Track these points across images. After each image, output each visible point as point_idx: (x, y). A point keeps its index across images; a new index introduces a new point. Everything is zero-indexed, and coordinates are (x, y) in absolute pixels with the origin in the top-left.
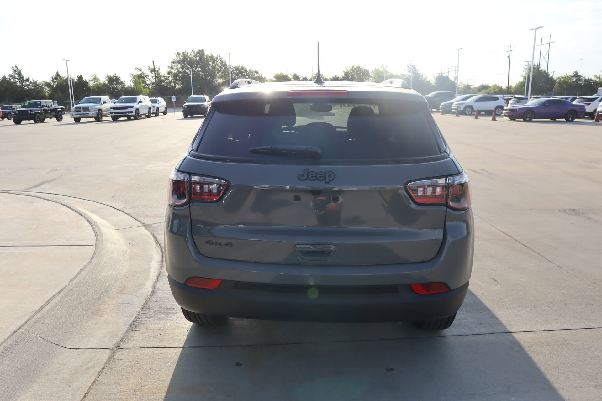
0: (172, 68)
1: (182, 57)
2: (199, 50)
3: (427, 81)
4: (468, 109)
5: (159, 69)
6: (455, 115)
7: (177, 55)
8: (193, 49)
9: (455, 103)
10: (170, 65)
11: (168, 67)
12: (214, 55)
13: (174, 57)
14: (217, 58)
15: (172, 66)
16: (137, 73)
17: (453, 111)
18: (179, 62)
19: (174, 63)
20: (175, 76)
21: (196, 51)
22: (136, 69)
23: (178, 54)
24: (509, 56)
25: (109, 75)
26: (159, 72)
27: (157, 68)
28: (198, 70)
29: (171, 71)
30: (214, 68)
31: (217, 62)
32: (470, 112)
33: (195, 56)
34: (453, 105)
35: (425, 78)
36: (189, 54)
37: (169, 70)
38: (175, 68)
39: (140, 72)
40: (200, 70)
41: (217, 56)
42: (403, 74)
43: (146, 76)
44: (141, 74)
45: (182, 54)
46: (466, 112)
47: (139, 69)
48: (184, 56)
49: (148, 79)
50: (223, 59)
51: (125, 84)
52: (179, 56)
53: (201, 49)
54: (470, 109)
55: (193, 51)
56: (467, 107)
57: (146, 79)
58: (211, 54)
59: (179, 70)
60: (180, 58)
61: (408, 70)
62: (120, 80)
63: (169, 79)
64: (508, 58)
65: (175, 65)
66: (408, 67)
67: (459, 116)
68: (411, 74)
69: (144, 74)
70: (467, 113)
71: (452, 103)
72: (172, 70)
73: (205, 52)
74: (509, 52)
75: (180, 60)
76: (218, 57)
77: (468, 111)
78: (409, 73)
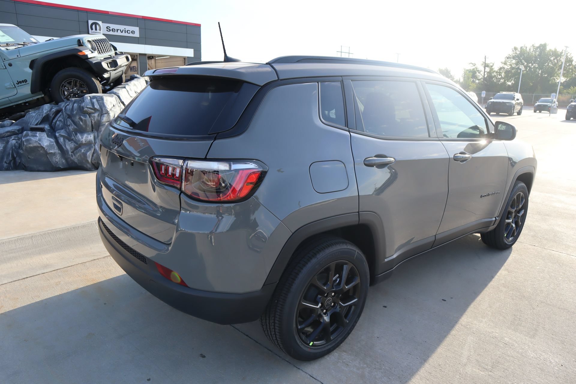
0: (505, 64)
1: (518, 53)
2: (541, 45)
5: (493, 64)
7: (514, 50)
8: (534, 44)
10: (503, 61)
11: (501, 62)
12: (558, 50)
13: (511, 53)
14: (562, 53)
15: (505, 62)
16: (471, 67)
18: (514, 58)
19: (508, 58)
20: (507, 72)
21: (537, 45)
22: (470, 64)
23: (516, 49)
25: (441, 69)
26: (493, 67)
27: (492, 63)
28: (534, 67)
29: (504, 67)
30: (555, 64)
31: (561, 57)
33: (534, 51)
36: (528, 49)
37: (502, 65)
38: (509, 64)
39: (474, 67)
40: (537, 66)
41: (563, 50)
43: (478, 71)
44: (474, 69)
45: (519, 50)
47: (473, 64)
48: (521, 51)
49: (480, 74)
50: (568, 55)
51: (454, 78)
52: (516, 51)
53: (543, 43)
55: (533, 45)
57: (478, 74)
58: (555, 49)
59: (513, 66)
60: (516, 53)
62: (450, 74)
63: (501, 75)
65: (509, 60)
69: (476, 69)
72: (505, 65)
73: (547, 46)
75: (515, 55)
76: (564, 52)
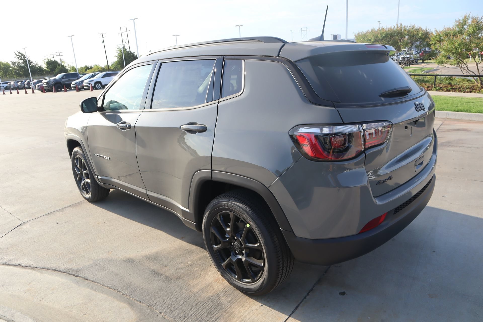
3: (38, 66)
4: (98, 84)
6: (90, 91)
9: (85, 81)
17: (85, 87)
24: (103, 41)
32: (100, 86)
34: (84, 83)
35: (36, 64)
42: (12, 61)
46: (96, 87)
54: (99, 85)
56: (96, 83)
61: (17, 58)
64: (103, 43)
66: (16, 55)
67: (94, 90)
68: (21, 61)
70: (98, 88)
71: (82, 82)
74: (102, 38)
77: (98, 86)
78: (18, 60)
